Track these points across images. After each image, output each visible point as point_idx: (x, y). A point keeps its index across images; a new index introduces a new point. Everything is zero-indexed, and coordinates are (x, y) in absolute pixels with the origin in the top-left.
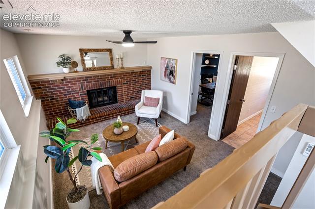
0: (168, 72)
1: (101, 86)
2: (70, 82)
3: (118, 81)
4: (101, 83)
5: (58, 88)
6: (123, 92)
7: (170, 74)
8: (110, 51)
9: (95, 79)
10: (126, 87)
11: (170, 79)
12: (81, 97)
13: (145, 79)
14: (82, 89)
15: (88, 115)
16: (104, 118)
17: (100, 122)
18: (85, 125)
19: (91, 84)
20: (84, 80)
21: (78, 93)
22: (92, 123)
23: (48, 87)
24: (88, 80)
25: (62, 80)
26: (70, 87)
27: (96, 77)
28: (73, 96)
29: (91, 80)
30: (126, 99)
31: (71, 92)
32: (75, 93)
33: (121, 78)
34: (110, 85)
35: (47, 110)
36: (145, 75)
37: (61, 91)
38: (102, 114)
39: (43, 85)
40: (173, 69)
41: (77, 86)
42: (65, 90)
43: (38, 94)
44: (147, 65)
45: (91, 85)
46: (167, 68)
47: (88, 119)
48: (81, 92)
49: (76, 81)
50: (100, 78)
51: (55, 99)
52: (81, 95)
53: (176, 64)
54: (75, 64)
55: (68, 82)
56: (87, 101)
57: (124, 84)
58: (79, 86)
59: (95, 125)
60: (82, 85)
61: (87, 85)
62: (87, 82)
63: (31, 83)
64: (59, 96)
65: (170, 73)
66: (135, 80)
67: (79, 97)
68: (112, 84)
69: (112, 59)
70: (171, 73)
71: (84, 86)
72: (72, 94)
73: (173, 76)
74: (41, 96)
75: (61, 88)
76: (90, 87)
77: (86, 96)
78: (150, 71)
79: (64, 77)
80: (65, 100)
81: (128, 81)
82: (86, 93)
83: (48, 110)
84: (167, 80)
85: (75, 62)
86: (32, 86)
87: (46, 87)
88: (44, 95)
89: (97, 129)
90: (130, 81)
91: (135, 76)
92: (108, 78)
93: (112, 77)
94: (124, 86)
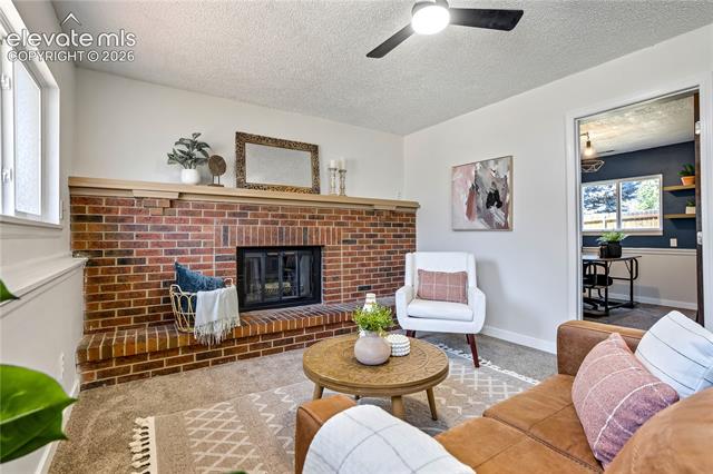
0: (482, 200)
1: (281, 240)
2: (193, 214)
3: (328, 231)
4: (281, 228)
5: (153, 228)
6: (339, 265)
7: (489, 204)
8: (314, 149)
9: (267, 215)
10: (350, 254)
11: (489, 219)
12: (218, 266)
13: (400, 236)
14: (226, 243)
15: (233, 323)
16: (282, 342)
17: (265, 353)
18: (216, 363)
19: (254, 229)
20: (234, 215)
21: (211, 251)
22: (241, 358)
23: (122, 220)
24: (246, 215)
25: (172, 202)
26: (190, 229)
27: (270, 209)
28: (194, 260)
29: (255, 215)
30: (348, 290)
31: (188, 244)
32: (200, 252)
33: (337, 224)
34: (306, 241)
35: (95, 298)
36: (401, 225)
37: (158, 237)
38: (277, 326)
39: (109, 211)
40: (500, 187)
41: (212, 230)
42: (175, 236)
43: (84, 236)
44: (405, 198)
45: (254, 233)
46: (475, 190)
47: (228, 340)
48: (219, 251)
49: (212, 214)
50: (283, 216)
51: (136, 261)
52: (217, 259)
53: (510, 168)
54: (218, 165)
55: (187, 213)
56: (233, 278)
57: (344, 242)
58: (217, 230)
59: (249, 362)
60: (226, 229)
61: (240, 230)
63: (73, 199)
64: (150, 252)
65: (491, 201)
66: (376, 236)
67: (210, 267)
68: (311, 237)
69: (316, 171)
70: (494, 199)
71: (233, 233)
72: (193, 252)
73: (499, 205)
74: (94, 244)
75: (164, 228)
76: (247, 238)
77: (231, 265)
78: (414, 215)
79: (181, 194)
80: (165, 269)
81: (356, 236)
82: (234, 254)
83: (102, 297)
84: (479, 223)
85: (221, 159)
86: (73, 209)
87: (116, 220)
88: (102, 245)
89: (258, 374)
90: (361, 236)
91: (376, 225)
92: (304, 217)
93: (313, 217)
94: (344, 248)
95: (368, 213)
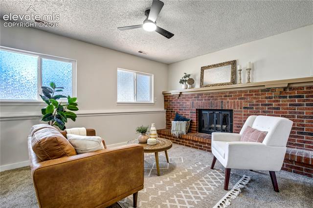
1: (211, 107)
2: (185, 98)
4: (211, 102)
6: (241, 120)
8: (233, 63)
9: (206, 97)
14: (193, 107)
19: (202, 102)
26: (184, 103)
29: (202, 97)
33: (240, 99)
35: (167, 120)
39: (169, 99)
41: (189, 103)
45: (201, 104)
49: (189, 98)
50: (212, 97)
51: (173, 112)
54: (191, 81)
57: (244, 108)
60: (193, 103)
61: (197, 103)
62: (198, 100)
64: (176, 109)
66: (270, 105)
67: (189, 115)
72: (185, 110)
75: (179, 103)
77: (194, 115)
79: (180, 93)
81: (254, 105)
82: (195, 111)
85: (192, 79)
90: (257, 105)
91: (270, 98)
92: (221, 96)
93: (226, 96)
94: (245, 112)
95: (262, 91)
